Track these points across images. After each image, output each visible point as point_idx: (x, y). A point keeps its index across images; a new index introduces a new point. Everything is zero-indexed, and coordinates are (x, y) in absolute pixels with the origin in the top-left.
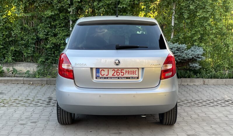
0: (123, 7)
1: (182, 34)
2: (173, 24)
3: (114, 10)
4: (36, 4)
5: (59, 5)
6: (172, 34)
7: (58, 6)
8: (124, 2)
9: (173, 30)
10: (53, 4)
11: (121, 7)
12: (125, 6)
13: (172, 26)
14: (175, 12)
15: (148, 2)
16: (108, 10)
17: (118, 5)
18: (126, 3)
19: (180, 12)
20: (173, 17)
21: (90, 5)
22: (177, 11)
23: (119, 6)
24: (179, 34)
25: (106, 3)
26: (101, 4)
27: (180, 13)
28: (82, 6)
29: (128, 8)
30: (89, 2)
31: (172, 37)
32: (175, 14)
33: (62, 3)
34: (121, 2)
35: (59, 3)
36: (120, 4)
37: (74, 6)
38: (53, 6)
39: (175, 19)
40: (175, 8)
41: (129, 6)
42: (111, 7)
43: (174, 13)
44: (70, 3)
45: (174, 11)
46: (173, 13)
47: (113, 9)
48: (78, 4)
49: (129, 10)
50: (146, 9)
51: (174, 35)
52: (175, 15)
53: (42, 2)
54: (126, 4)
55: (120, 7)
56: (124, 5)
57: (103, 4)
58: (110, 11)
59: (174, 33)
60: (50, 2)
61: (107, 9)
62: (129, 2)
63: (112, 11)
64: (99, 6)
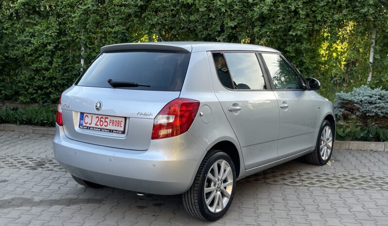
0: (297, 34)
1: (386, 75)
2: (371, 60)
3: (283, 39)
4: (174, 32)
5: (205, 33)
6: (370, 75)
7: (203, 34)
8: (297, 27)
9: (371, 69)
10: (197, 32)
11: (294, 34)
12: (299, 33)
13: (370, 63)
14: (376, 42)
15: (335, 27)
16: (275, 39)
17: (289, 31)
18: (301, 28)
19: (384, 41)
20: (372, 50)
21: (248, 32)
22: (379, 41)
23: (291, 33)
24: (382, 75)
25: (271, 29)
26: (264, 30)
27: (384, 43)
28: (236, 33)
29: (304, 36)
30: (247, 28)
31: (369, 79)
32: (376, 45)
33: (209, 30)
34: (294, 28)
35: (206, 29)
36: (292, 30)
37: (225, 33)
38: (197, 35)
39: (375, 53)
40: (376, 37)
41: (305, 33)
42: (278, 34)
43: (374, 44)
44: (219, 30)
45: (373, 41)
46: (372, 43)
47: (281, 38)
48: (231, 31)
49: (305, 39)
50: (331, 37)
51: (372, 76)
52: (377, 47)
53: (182, 30)
54: (301, 30)
55: (292, 35)
56: (297, 31)
57: (267, 30)
58: (277, 40)
59: (373, 74)
60: (192, 29)
61: (272, 38)
62: (306, 27)
63: (279, 40)
64: (261, 33)
